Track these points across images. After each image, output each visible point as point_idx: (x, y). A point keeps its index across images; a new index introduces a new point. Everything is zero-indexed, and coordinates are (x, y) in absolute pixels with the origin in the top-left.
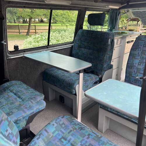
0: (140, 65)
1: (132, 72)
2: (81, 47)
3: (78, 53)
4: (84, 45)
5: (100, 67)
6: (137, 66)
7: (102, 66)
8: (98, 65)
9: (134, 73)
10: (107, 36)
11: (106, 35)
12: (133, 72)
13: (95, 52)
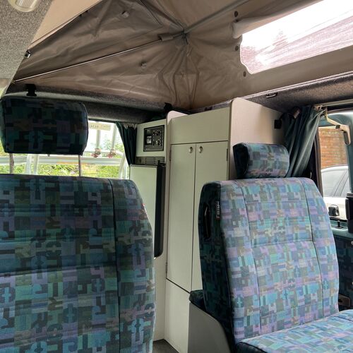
0: (260, 265)
1: (252, 297)
6: (255, 272)
9: (256, 297)
12: (253, 293)
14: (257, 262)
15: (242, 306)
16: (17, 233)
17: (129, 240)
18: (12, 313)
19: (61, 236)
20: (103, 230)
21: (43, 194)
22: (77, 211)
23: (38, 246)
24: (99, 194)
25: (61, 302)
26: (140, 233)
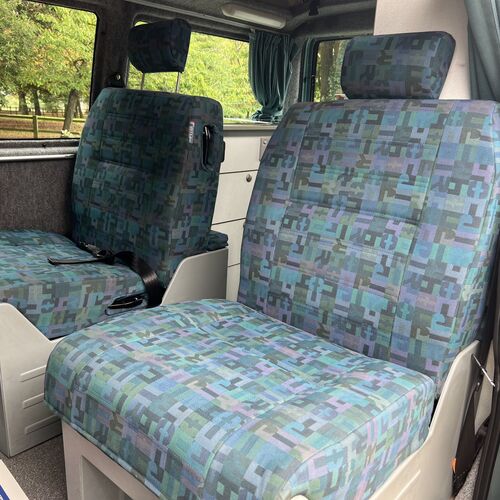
0: (289, 226)
2: (101, 159)
4: (111, 149)
5: (157, 240)
6: (276, 232)
7: (164, 235)
8: (150, 230)
13: (143, 175)
14: (286, 221)
16: (115, 133)
17: (165, 154)
18: (102, 188)
19: (134, 140)
20: (155, 141)
21: (133, 105)
22: (145, 121)
23: (123, 145)
24: (161, 108)
25: (122, 191)
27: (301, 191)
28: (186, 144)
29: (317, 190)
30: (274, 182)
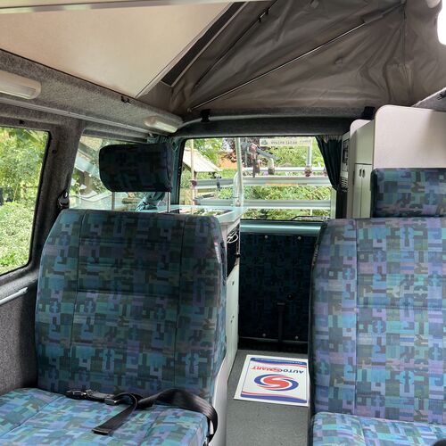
0: (365, 331)
1: (342, 366)
2: (82, 289)
3: (71, 317)
4: (97, 277)
5: (196, 368)
6: (354, 338)
7: (205, 360)
8: (187, 359)
9: (350, 368)
10: (202, 231)
11: (198, 227)
12: (346, 362)
13: (158, 301)
14: (361, 327)
15: (327, 373)
16: (101, 259)
17: (192, 278)
18: (92, 322)
19: (134, 266)
20: (171, 264)
21: (123, 228)
22: (149, 245)
23: (116, 272)
24: (170, 231)
25: (128, 322)
26: (204, 272)
27: (367, 298)
28: (216, 265)
29: (383, 295)
30: (339, 293)
